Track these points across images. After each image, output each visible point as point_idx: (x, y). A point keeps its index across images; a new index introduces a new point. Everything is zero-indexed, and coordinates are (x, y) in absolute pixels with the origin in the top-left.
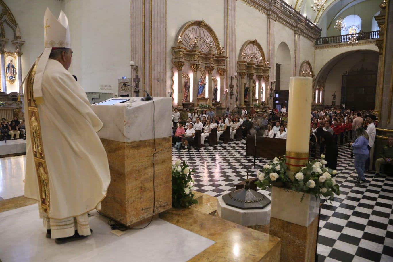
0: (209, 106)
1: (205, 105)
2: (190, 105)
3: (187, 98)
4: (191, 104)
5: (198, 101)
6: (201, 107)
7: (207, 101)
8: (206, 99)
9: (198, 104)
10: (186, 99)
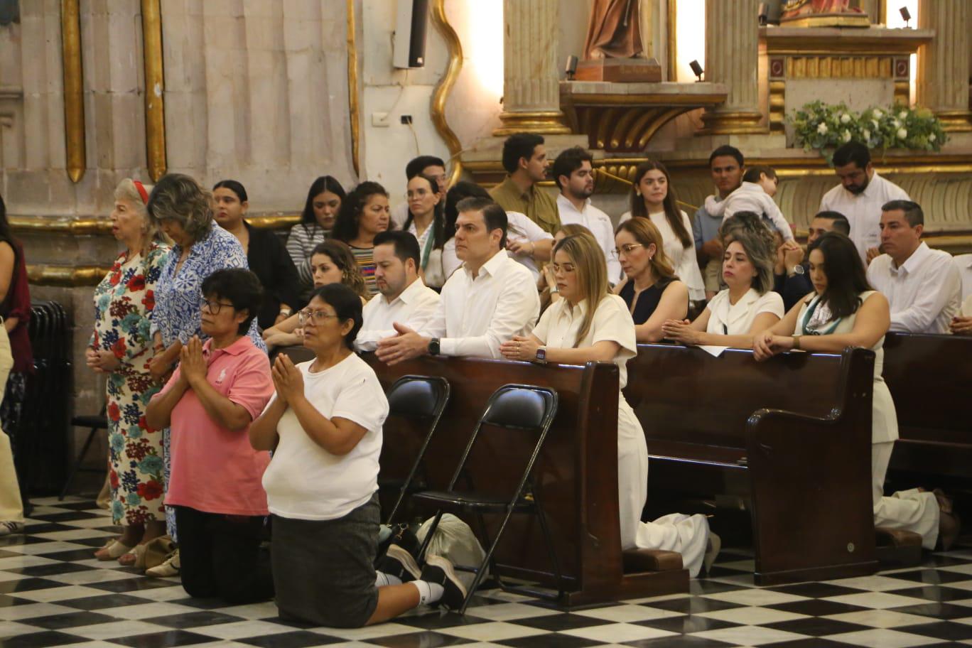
0: (914, 126)
1: (866, 118)
2: (684, 120)
3: (621, 32)
4: (686, 103)
5: (777, 69)
6: (806, 134)
7: (903, 70)
8: (898, 46)
9: (778, 109)
10: (613, 47)
